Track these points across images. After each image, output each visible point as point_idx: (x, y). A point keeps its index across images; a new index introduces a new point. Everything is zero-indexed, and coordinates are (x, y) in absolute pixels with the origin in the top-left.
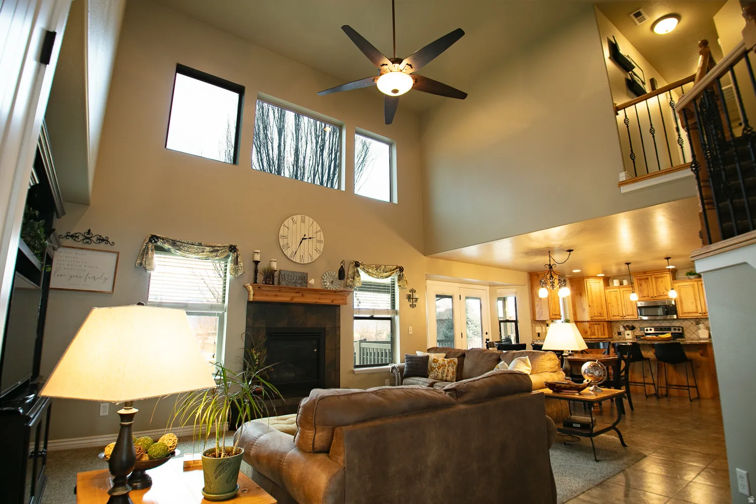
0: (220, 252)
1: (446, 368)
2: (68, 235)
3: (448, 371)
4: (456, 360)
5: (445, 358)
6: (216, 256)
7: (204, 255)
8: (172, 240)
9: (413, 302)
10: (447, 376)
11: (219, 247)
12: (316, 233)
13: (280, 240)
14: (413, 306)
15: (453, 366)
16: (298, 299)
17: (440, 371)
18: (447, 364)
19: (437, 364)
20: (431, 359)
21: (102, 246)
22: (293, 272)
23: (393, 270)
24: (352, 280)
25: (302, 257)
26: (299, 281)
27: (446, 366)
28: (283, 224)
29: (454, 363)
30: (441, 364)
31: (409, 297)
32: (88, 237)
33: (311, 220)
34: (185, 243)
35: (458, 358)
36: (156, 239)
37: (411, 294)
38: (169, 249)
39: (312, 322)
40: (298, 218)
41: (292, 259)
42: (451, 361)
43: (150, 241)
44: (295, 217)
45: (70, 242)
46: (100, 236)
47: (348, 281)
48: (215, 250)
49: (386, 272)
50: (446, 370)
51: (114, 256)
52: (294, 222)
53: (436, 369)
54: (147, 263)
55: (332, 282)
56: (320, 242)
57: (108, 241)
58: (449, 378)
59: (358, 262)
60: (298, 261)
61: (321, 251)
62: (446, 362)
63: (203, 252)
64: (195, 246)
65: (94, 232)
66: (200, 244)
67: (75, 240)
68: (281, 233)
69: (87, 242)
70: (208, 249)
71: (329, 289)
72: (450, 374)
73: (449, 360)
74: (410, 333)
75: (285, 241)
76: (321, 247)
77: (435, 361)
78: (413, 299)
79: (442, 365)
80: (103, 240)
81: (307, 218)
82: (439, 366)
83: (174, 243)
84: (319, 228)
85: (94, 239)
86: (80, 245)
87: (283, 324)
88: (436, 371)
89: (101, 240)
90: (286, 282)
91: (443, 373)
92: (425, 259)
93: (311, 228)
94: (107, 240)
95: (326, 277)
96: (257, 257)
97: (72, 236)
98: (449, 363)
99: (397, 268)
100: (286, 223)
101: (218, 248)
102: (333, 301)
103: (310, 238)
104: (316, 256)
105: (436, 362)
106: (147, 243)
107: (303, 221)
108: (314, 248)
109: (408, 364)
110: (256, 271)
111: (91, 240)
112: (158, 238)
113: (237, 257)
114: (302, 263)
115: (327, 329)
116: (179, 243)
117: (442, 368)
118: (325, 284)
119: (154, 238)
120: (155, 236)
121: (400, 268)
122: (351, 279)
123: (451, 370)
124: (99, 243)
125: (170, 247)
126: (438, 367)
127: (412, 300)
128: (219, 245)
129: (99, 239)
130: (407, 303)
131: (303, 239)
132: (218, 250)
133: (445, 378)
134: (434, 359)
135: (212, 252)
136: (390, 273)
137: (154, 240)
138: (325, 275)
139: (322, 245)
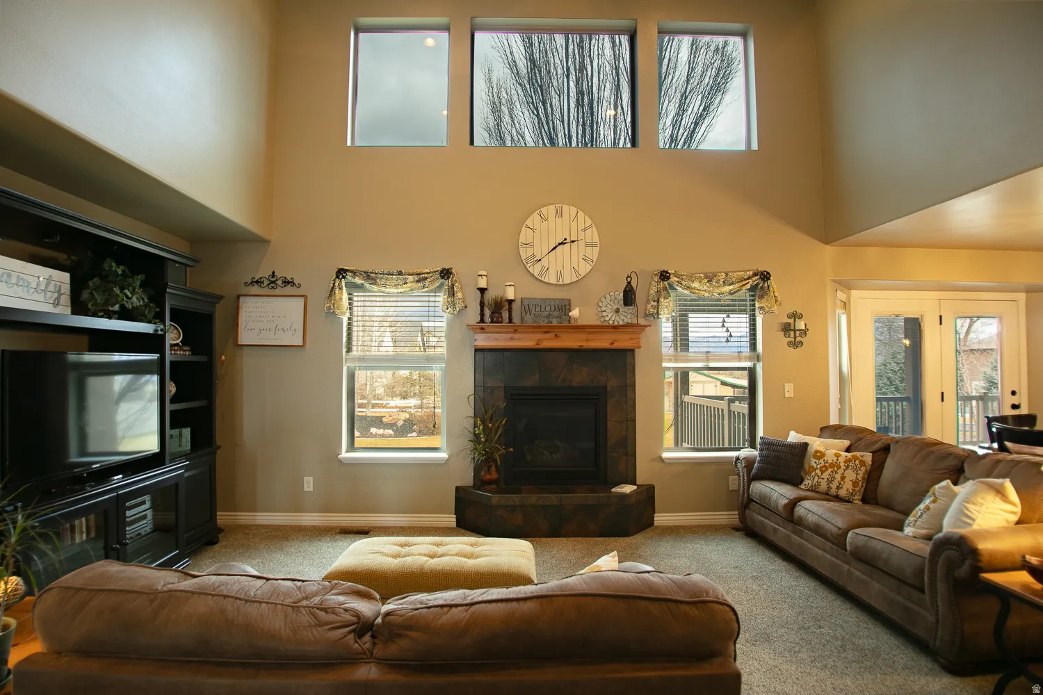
0: (429, 280)
1: (840, 471)
2: (253, 282)
3: (843, 478)
4: (868, 457)
5: (848, 450)
6: (424, 288)
7: (406, 287)
8: (365, 272)
9: (795, 337)
10: (838, 488)
11: (428, 273)
12: (584, 230)
13: (521, 250)
14: (795, 344)
15: (856, 471)
16: (549, 342)
17: (826, 475)
18: (842, 465)
19: (821, 461)
20: (811, 450)
21: (289, 290)
22: (544, 300)
23: (748, 279)
24: (655, 304)
25: (559, 274)
26: (556, 313)
27: (839, 467)
28: (525, 225)
29: (863, 463)
30: (830, 461)
31: (786, 328)
32: (273, 282)
33: (574, 210)
34: (380, 274)
35: (873, 453)
36: (345, 273)
37: (791, 321)
38: (363, 284)
39: (581, 377)
40: (550, 210)
41: (542, 279)
42: (855, 458)
43: (337, 277)
44: (544, 210)
45: (255, 289)
46: (285, 278)
47: (649, 306)
48: (421, 279)
49: (732, 284)
50: (838, 477)
51: (302, 299)
52: (543, 219)
53: (818, 471)
54: (335, 306)
55: (617, 311)
56: (592, 244)
57: (294, 284)
58: (843, 493)
59: (667, 272)
60: (553, 281)
61: (595, 259)
62: (841, 460)
63: (406, 283)
64: (394, 277)
65: (278, 274)
66: (400, 273)
67: (260, 286)
68: (522, 239)
69: (273, 287)
70: (411, 278)
71: (611, 322)
72: (847, 486)
73: (849, 455)
74: (787, 395)
75: (530, 251)
76: (594, 253)
77: (819, 455)
78: (795, 331)
79: (832, 465)
80: (289, 282)
81: (566, 208)
82: (825, 466)
83: (368, 276)
84: (589, 222)
85: (279, 282)
86: (266, 291)
87: (531, 381)
88: (816, 474)
89: (287, 282)
90: (532, 316)
91: (830, 481)
92: (829, 251)
93: (574, 224)
94: (292, 282)
95: (604, 304)
96: (483, 283)
97: (257, 282)
98: (847, 461)
99: (755, 275)
100: (529, 222)
101: (426, 275)
102: (612, 344)
103: (573, 242)
104: (584, 268)
105: (819, 458)
106: (334, 280)
107: (559, 214)
108: (581, 256)
109: (761, 455)
110: (482, 304)
111: (276, 284)
112: (346, 271)
113: (453, 285)
114: (561, 283)
115: (608, 389)
116: (373, 275)
117: (830, 470)
118: (604, 314)
119: (341, 273)
120: (342, 269)
121: (762, 273)
122: (652, 303)
123: (850, 475)
124: (285, 286)
125: (363, 282)
126: (821, 468)
127: (792, 333)
128: (428, 271)
129: (284, 282)
130: (783, 340)
131: (560, 244)
132: (427, 278)
133: (833, 491)
134: (817, 451)
135: (418, 281)
136: (737, 285)
137: (341, 274)
138: (603, 299)
139: (597, 250)
